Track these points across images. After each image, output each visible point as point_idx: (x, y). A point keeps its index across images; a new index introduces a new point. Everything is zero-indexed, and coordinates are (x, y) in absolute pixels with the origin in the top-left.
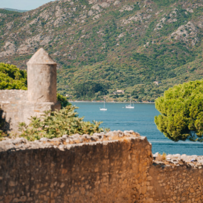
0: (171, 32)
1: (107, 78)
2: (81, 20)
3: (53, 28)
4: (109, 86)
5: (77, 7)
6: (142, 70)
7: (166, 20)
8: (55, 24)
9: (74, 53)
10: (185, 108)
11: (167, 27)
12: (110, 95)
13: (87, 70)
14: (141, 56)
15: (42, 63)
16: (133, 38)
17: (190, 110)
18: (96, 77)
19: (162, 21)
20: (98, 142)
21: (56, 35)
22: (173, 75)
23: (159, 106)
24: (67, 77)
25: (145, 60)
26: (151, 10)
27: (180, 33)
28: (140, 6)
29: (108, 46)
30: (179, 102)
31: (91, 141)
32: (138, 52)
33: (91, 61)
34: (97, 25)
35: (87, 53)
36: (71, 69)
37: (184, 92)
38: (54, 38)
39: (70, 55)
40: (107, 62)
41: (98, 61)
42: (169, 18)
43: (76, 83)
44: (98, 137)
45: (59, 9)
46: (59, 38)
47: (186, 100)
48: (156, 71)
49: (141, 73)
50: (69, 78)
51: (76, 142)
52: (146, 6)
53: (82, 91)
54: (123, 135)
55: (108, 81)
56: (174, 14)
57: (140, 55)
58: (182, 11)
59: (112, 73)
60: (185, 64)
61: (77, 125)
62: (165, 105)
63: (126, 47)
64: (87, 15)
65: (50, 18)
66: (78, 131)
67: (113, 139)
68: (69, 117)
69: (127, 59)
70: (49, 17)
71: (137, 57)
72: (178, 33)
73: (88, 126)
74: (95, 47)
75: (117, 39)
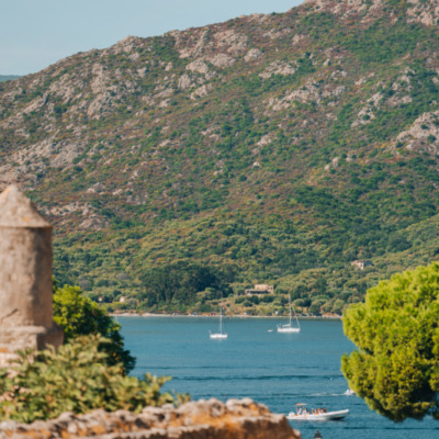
0: (396, 131)
1: (229, 253)
2: (159, 100)
3: (86, 123)
4: (234, 273)
5: (148, 66)
6: (321, 230)
7: (384, 100)
8: (90, 112)
9: (140, 186)
10: (420, 335)
11: (385, 118)
12: (236, 297)
13: (174, 233)
14: (319, 195)
15: (14, 224)
16: (295, 147)
17: (434, 338)
18: (200, 249)
19: (372, 103)
20: (154, 431)
21: (92, 140)
22: (402, 245)
23: (354, 329)
24: (121, 251)
25: (329, 204)
26: (344, 73)
27: (421, 134)
28: (315, 64)
29: (231, 168)
30: (405, 317)
31: (135, 428)
32: (310, 183)
33: (187, 210)
34: (201, 115)
35: (175, 186)
36: (134, 230)
37: (419, 290)
38: (89, 148)
39: (131, 193)
40: (230, 210)
41: (205, 208)
42: (391, 93)
43: (147, 266)
44: (155, 418)
45: (100, 73)
46: (101, 147)
47: (424, 312)
48: (358, 233)
49: (318, 239)
50: (128, 254)
51: (95, 430)
52: (330, 63)
53: (162, 287)
54: (223, 411)
55: (231, 262)
56: (403, 84)
57: (315, 191)
58: (426, 75)
59: (243, 238)
60: (433, 214)
61: (102, 386)
62: (369, 326)
63: (278, 171)
64: (175, 87)
65: (78, 96)
66: (104, 403)
67: (197, 422)
68: (82, 365)
69: (280, 202)
70: (75, 94)
71: (307, 196)
72: (415, 132)
73: (129, 389)
74: (196, 172)
75: (255, 151)
